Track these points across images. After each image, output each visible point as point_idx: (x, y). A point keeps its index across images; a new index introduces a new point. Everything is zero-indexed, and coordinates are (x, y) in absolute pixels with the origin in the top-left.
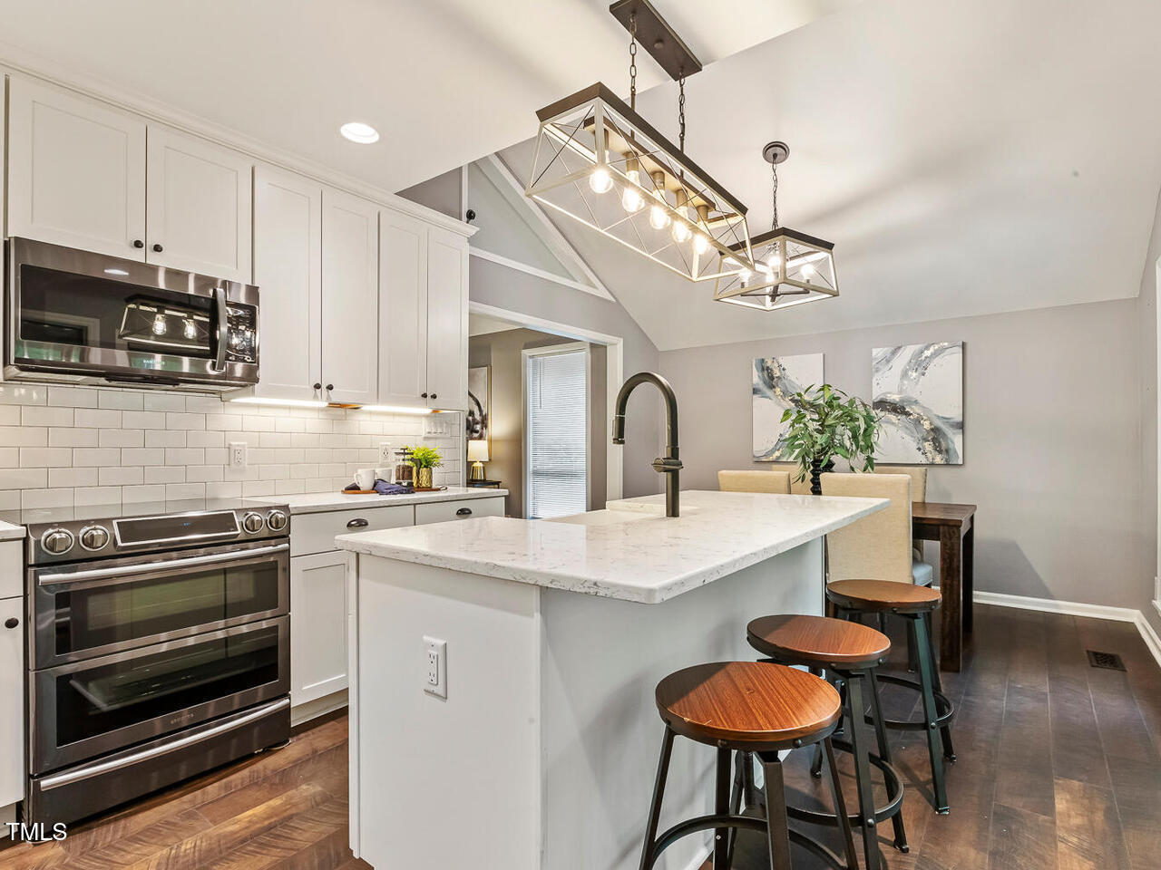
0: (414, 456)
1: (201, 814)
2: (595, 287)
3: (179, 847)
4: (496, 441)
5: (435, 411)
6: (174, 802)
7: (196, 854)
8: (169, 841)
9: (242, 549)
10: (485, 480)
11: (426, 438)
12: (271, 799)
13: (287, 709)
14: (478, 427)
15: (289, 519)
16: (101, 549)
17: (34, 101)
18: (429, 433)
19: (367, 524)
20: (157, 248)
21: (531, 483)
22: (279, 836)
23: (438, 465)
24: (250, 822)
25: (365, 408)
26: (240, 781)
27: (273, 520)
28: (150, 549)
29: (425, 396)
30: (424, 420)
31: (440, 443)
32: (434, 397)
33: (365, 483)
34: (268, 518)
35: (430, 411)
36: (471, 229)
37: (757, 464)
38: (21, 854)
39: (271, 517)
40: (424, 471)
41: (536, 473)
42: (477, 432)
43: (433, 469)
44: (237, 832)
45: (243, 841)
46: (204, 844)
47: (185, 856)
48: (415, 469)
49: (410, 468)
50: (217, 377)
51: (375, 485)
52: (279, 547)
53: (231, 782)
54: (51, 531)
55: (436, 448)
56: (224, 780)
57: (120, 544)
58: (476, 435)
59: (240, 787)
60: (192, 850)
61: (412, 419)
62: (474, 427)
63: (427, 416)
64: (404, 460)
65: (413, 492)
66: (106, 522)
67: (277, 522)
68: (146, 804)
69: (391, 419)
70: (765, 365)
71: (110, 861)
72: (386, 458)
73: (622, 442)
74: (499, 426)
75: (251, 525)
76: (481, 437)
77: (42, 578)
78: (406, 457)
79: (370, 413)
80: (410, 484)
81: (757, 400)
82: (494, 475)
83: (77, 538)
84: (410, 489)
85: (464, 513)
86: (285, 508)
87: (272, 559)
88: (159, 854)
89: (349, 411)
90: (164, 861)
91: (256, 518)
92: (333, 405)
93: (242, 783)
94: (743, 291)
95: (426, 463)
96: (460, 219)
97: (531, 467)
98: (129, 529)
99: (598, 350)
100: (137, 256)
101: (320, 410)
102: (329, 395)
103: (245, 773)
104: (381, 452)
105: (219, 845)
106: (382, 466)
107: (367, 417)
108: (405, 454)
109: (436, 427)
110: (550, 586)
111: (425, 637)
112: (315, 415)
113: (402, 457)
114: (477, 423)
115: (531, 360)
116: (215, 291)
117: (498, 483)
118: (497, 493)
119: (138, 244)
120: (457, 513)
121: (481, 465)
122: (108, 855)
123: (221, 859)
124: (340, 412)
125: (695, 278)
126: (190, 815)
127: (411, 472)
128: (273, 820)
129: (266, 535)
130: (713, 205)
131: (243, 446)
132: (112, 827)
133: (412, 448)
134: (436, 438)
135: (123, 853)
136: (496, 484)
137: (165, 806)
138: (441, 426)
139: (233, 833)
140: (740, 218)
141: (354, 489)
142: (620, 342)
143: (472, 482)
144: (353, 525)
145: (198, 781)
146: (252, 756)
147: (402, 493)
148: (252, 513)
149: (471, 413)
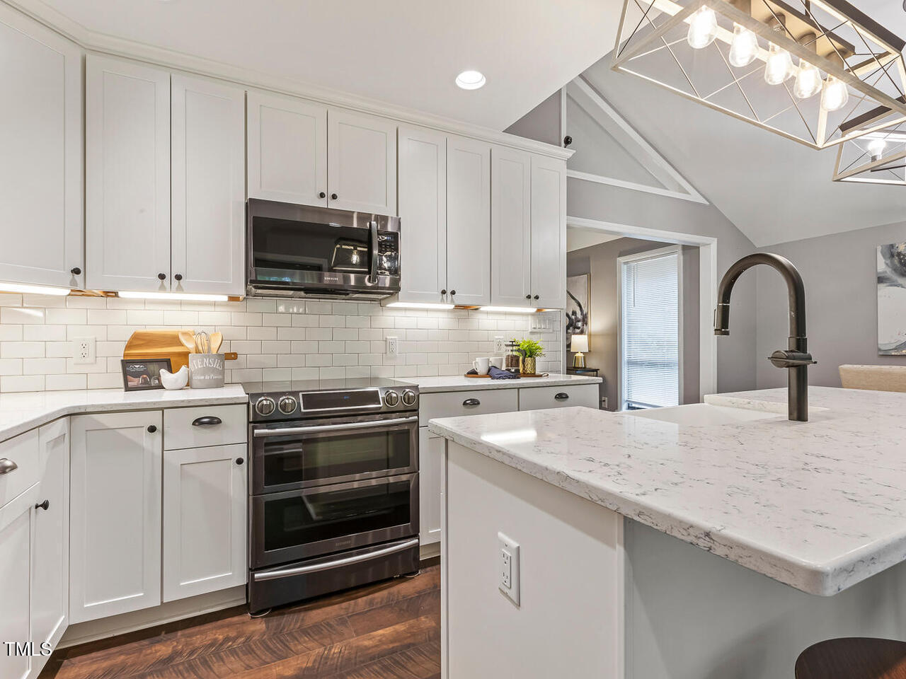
0: (520, 348)
1: (350, 623)
2: (687, 193)
3: (330, 650)
4: (595, 335)
5: (539, 310)
6: (336, 606)
7: (340, 659)
8: (326, 641)
9: (385, 419)
10: (585, 368)
11: (532, 333)
12: (397, 623)
13: (417, 547)
14: (580, 324)
15: (418, 396)
16: (290, 413)
17: (261, 106)
18: (534, 328)
19: (479, 403)
20: (334, 197)
21: (625, 371)
22: (398, 662)
23: (541, 355)
24: (380, 641)
25: (483, 309)
26: (379, 600)
27: (406, 397)
28: (324, 415)
29: (529, 297)
30: (530, 318)
31: (542, 337)
32: (537, 297)
33: (482, 369)
34: (402, 395)
35: (535, 310)
36: (568, 153)
37: (884, 359)
38: (244, 623)
40: (529, 360)
41: (630, 363)
42: (579, 328)
43: (537, 358)
44: (369, 649)
45: (372, 658)
46: (346, 652)
47: (332, 659)
48: (521, 358)
49: (517, 358)
50: (372, 288)
51: (489, 371)
52: (410, 418)
53: (374, 599)
54: (263, 398)
55: (538, 341)
56: (370, 596)
57: (303, 410)
58: (578, 331)
59: (379, 605)
60: (338, 655)
62: (574, 324)
63: (532, 315)
64: (512, 351)
65: (518, 378)
66: (295, 394)
67: (409, 399)
68: (320, 603)
69: (503, 317)
70: (895, 251)
71: (287, 646)
72: (499, 349)
73: (727, 333)
74: (598, 323)
75: (389, 400)
76: (582, 332)
77: (256, 431)
78: (515, 348)
79: (487, 313)
80: (517, 371)
81: (884, 290)
82: (592, 364)
83: (277, 404)
84: (517, 375)
85: (561, 397)
86: (416, 388)
87: (406, 428)
88: (317, 651)
89: (471, 312)
90: (319, 659)
91: (394, 395)
92: (458, 307)
93: (381, 602)
94: (875, 164)
95: (530, 353)
96: (560, 146)
97: (625, 357)
98: (311, 400)
99: (691, 252)
100: (322, 204)
101: (448, 311)
103: (384, 593)
105: (356, 658)
106: (496, 355)
107: (484, 316)
108: (513, 345)
109: (540, 322)
110: (636, 518)
111: (500, 534)
113: (511, 348)
114: (579, 321)
115: (626, 266)
116: (370, 223)
117: (596, 370)
118: (593, 380)
119: (322, 195)
120: (556, 397)
121: (582, 355)
122: (287, 641)
123: (355, 671)
124: (464, 312)
125: (820, 145)
126: (342, 622)
127: (518, 361)
128: (396, 645)
129: (402, 409)
130: (852, 48)
131: (395, 339)
132: (296, 616)
133: (519, 340)
134: (540, 333)
135: (297, 642)
136: (595, 372)
137: (329, 609)
138: (545, 323)
139: (367, 648)
140: (894, 54)
141: (473, 373)
142: (714, 243)
143: (571, 370)
145: (354, 592)
146: (391, 579)
147: (509, 378)
148: (391, 391)
149: (574, 313)
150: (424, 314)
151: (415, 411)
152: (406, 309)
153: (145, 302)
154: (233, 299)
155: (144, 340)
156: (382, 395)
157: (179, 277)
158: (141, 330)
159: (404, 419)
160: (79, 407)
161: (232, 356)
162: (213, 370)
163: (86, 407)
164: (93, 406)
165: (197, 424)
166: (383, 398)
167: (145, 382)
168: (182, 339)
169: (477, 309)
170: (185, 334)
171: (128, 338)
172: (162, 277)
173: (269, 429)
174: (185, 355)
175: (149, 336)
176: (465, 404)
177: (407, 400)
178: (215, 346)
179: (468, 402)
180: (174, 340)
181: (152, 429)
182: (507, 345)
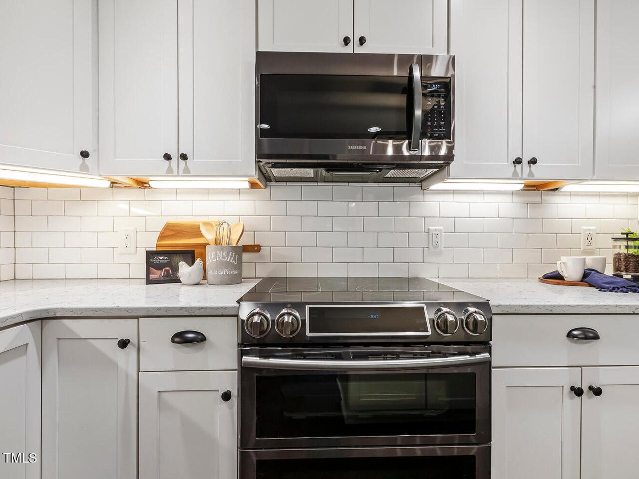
15: (491, 320)
27: (471, 320)
39: (468, 317)
52: (478, 357)
61: (624, 200)
64: (627, 247)
69: (595, 200)
75: (442, 325)
78: (631, 243)
91: (450, 318)
98: (321, 317)
101: (513, 193)
102: (530, 171)
104: (582, 238)
108: (628, 239)
112: (508, 199)
113: (625, 243)
131: (440, 230)
141: (556, 278)
144: (576, 336)
150: (478, 198)
151: (485, 344)
152: (454, 192)
153: (176, 191)
154: (253, 185)
155: (173, 230)
156: (429, 315)
157: (184, 157)
158: (173, 220)
159: (467, 358)
160: (47, 311)
161: (255, 249)
162: (228, 265)
163: (55, 310)
164: (63, 309)
165: (177, 339)
166: (432, 321)
167: (168, 274)
168: (203, 230)
169: (557, 189)
170: (206, 224)
171: (160, 230)
172: (167, 157)
173: (260, 357)
174: (204, 246)
175: (178, 226)
176: (570, 335)
177: (471, 327)
178: (235, 237)
179: (575, 333)
180: (195, 231)
181: (123, 344)
182: (616, 239)
